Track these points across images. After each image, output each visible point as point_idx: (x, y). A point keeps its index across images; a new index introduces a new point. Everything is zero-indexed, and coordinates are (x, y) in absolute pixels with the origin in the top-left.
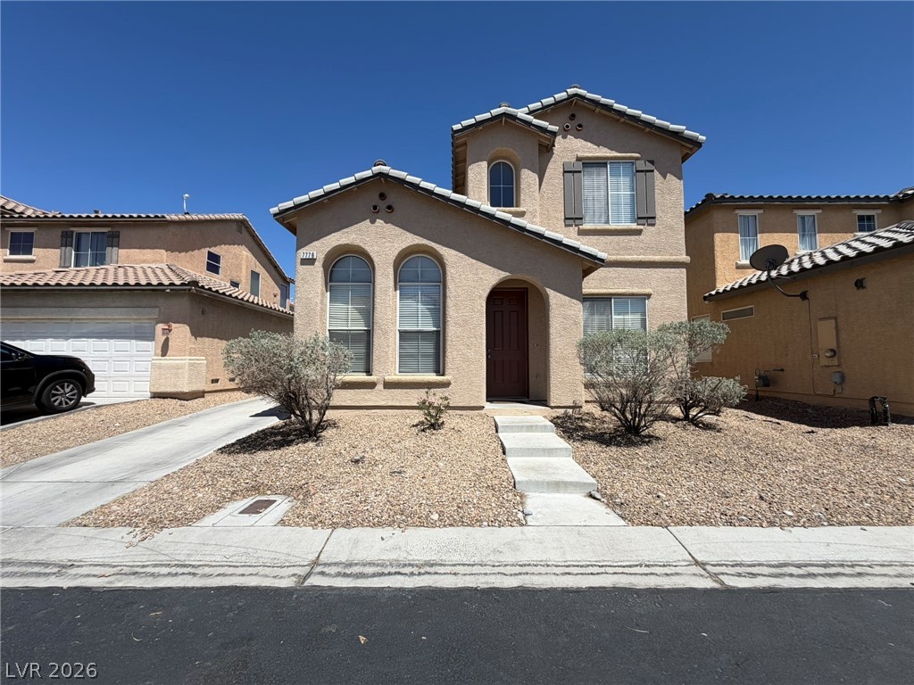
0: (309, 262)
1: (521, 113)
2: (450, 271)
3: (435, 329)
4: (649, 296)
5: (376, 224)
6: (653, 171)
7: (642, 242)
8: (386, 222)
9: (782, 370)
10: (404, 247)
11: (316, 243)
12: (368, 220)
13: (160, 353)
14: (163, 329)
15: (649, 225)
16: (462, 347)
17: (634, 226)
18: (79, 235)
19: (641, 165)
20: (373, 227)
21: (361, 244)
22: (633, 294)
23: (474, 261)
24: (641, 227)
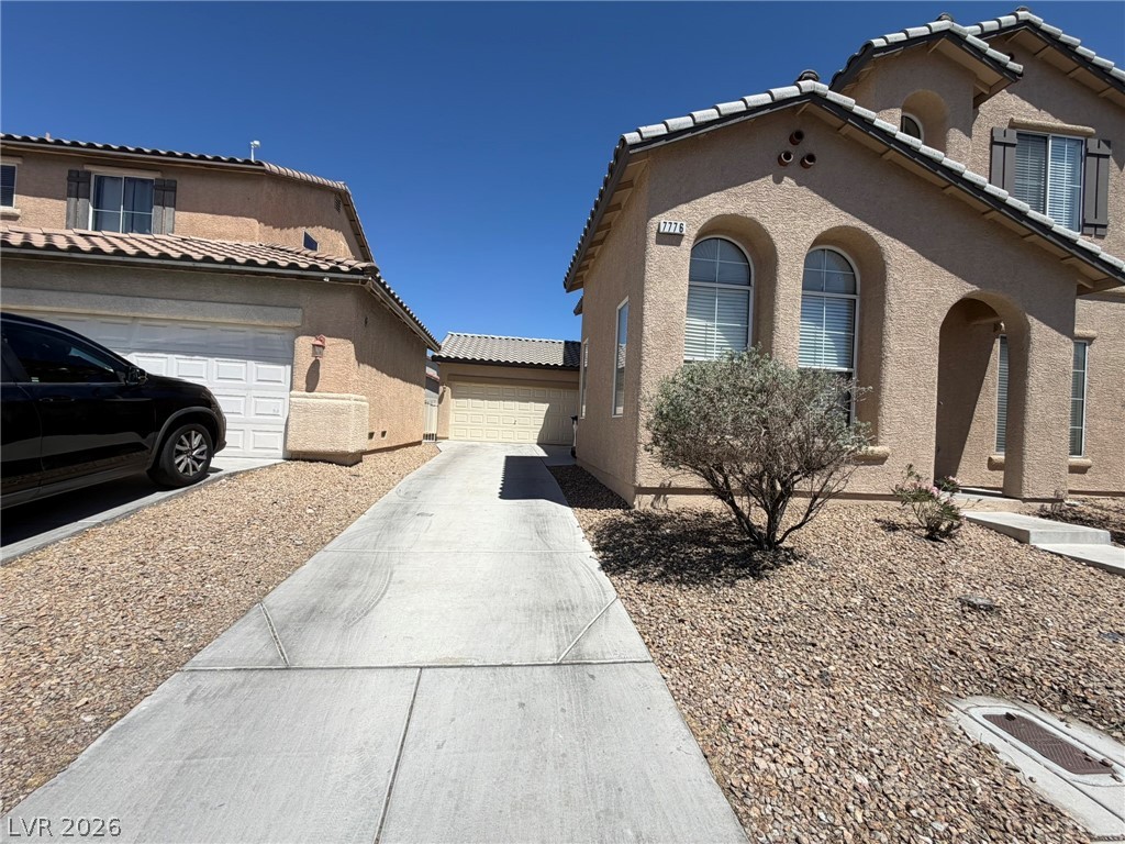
0: (673, 239)
1: (970, 32)
2: (893, 276)
3: (846, 369)
5: (783, 184)
6: (1107, 156)
8: (799, 184)
10: (824, 229)
11: (683, 207)
12: (770, 177)
13: (305, 386)
14: (314, 345)
15: (1097, 236)
16: (905, 401)
18: (100, 180)
19: (1093, 145)
20: (777, 189)
21: (758, 217)
23: (928, 263)
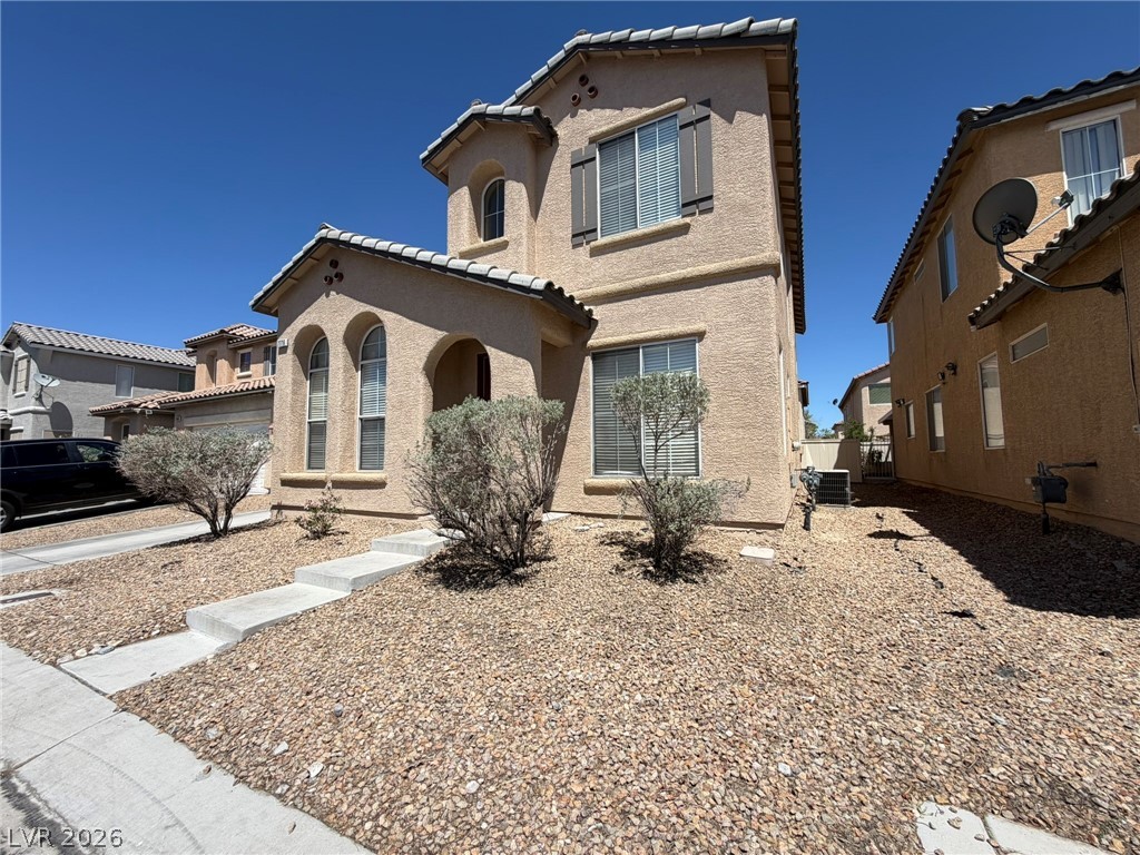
0: (284, 350)
1: (506, 107)
4: (700, 335)
5: (331, 297)
6: (707, 118)
7: (690, 244)
8: (338, 294)
9: (1094, 464)
10: (352, 317)
11: (289, 328)
12: (324, 295)
15: (701, 212)
17: (676, 220)
19: (688, 114)
20: (328, 301)
21: (319, 323)
22: (672, 337)
23: (411, 322)
24: (688, 220)
